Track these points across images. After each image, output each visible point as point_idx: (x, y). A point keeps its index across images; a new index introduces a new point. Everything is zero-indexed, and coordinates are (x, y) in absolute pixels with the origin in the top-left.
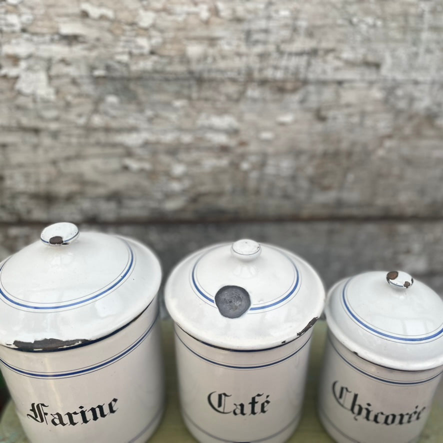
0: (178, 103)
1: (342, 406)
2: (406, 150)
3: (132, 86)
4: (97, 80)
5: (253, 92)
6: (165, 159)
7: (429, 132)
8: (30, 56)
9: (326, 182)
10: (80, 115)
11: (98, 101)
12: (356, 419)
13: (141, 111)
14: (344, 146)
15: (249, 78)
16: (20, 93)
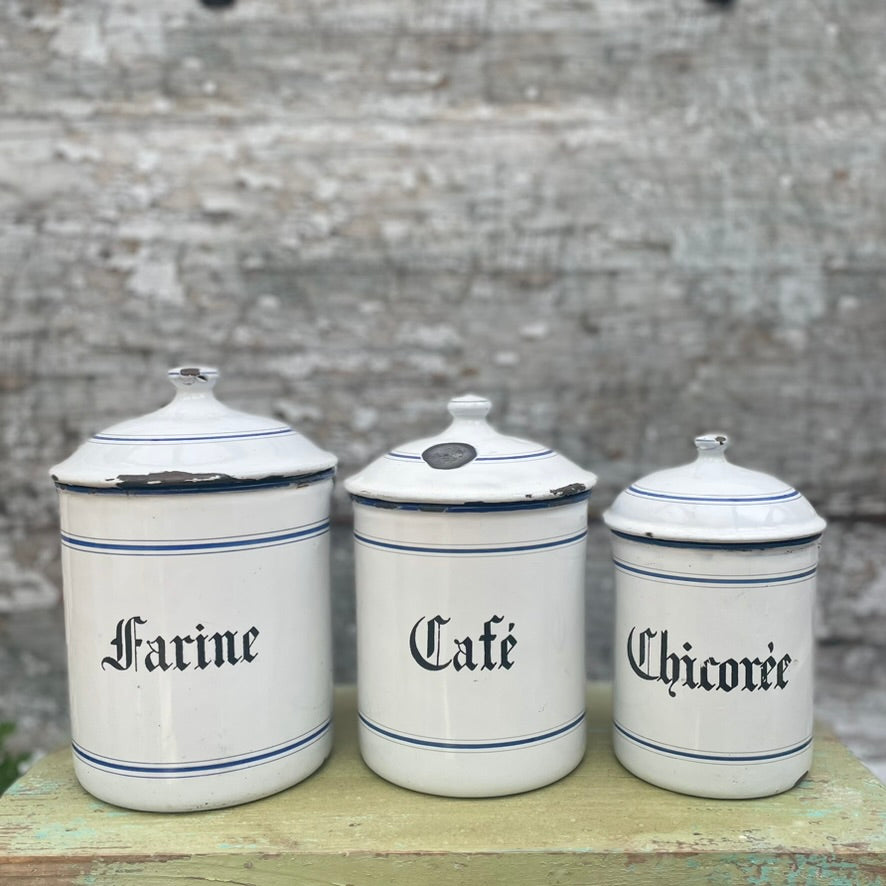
0: (368, 307)
2: (736, 385)
3: (301, 282)
4: (248, 274)
5: (482, 289)
6: (343, 399)
9: (613, 442)
10: (217, 327)
11: (247, 305)
13: (311, 319)
14: (633, 375)
15: (475, 268)
16: (131, 294)
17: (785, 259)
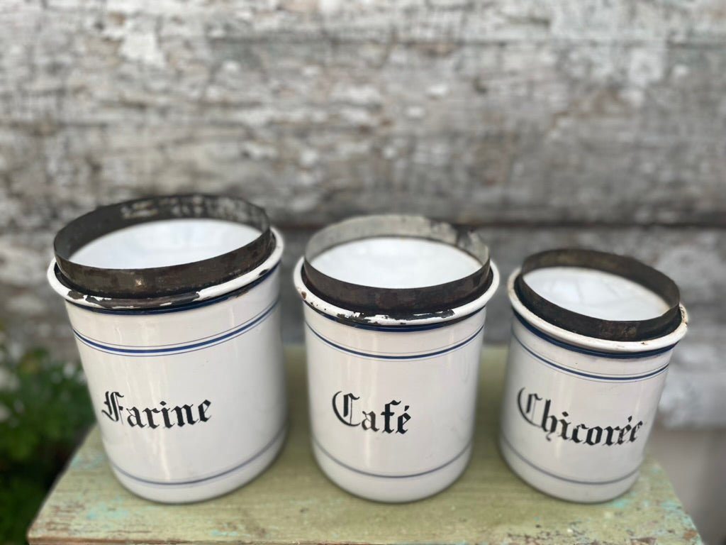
0: (310, 71)
1: (530, 422)
2: (585, 132)
3: (256, 50)
4: (213, 43)
5: (399, 56)
6: (293, 143)
7: (612, 108)
8: (137, 15)
9: (489, 173)
10: (193, 86)
11: (215, 69)
12: (549, 439)
13: (265, 80)
14: (510, 126)
15: (393, 39)
16: (124, 59)
17: (638, 34)
